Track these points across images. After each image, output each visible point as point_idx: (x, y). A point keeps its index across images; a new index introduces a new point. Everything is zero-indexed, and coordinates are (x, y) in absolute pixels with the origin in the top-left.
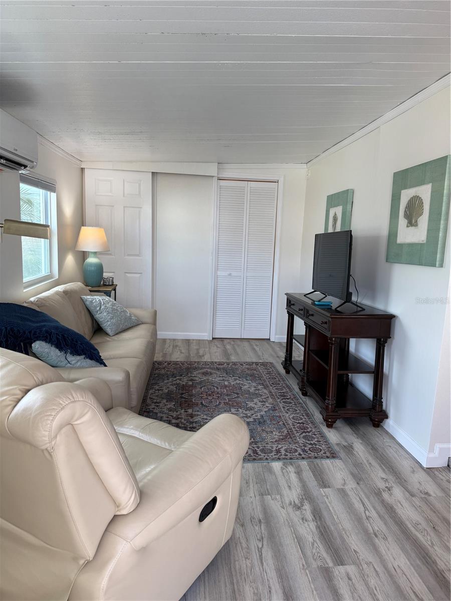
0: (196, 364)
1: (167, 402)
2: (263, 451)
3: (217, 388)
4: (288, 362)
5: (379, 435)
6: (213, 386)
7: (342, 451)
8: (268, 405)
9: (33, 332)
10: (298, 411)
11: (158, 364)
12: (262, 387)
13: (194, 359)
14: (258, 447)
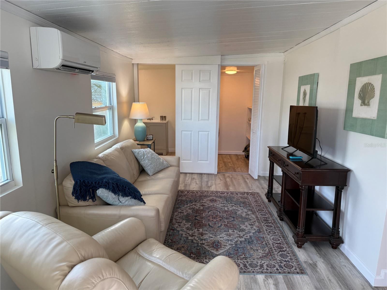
0: (206, 193)
1: (186, 222)
2: (250, 265)
3: (220, 212)
4: (270, 194)
5: (336, 255)
6: (217, 211)
7: (308, 268)
8: (255, 228)
9: (97, 182)
10: (277, 234)
11: (181, 192)
12: (251, 212)
13: (205, 189)
14: (247, 262)
